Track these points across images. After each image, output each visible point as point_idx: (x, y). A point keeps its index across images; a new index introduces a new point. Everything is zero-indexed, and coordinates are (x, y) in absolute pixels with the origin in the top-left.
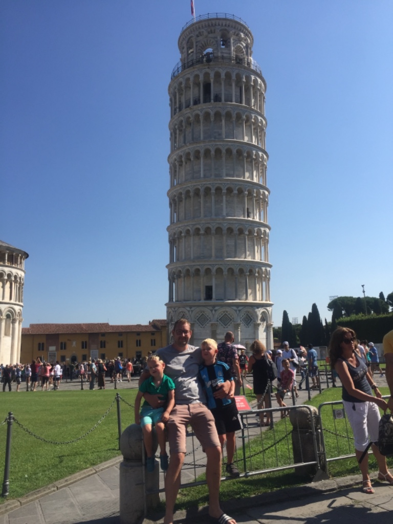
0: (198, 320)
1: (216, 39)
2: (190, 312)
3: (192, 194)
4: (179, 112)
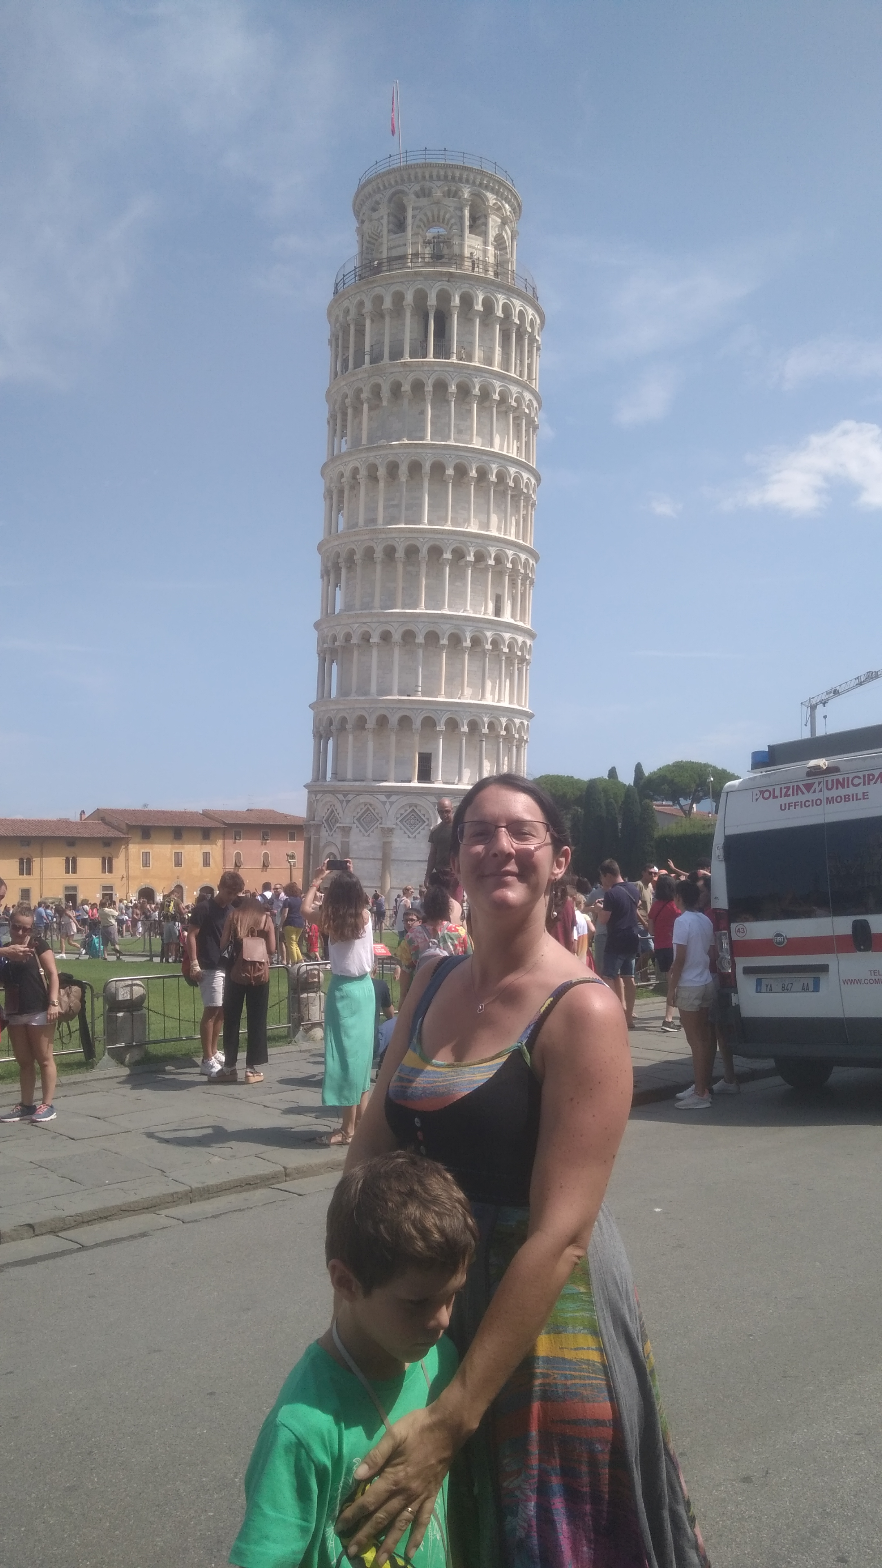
0: (401, 821)
2: (388, 806)
3: (400, 554)
4: (371, 363)
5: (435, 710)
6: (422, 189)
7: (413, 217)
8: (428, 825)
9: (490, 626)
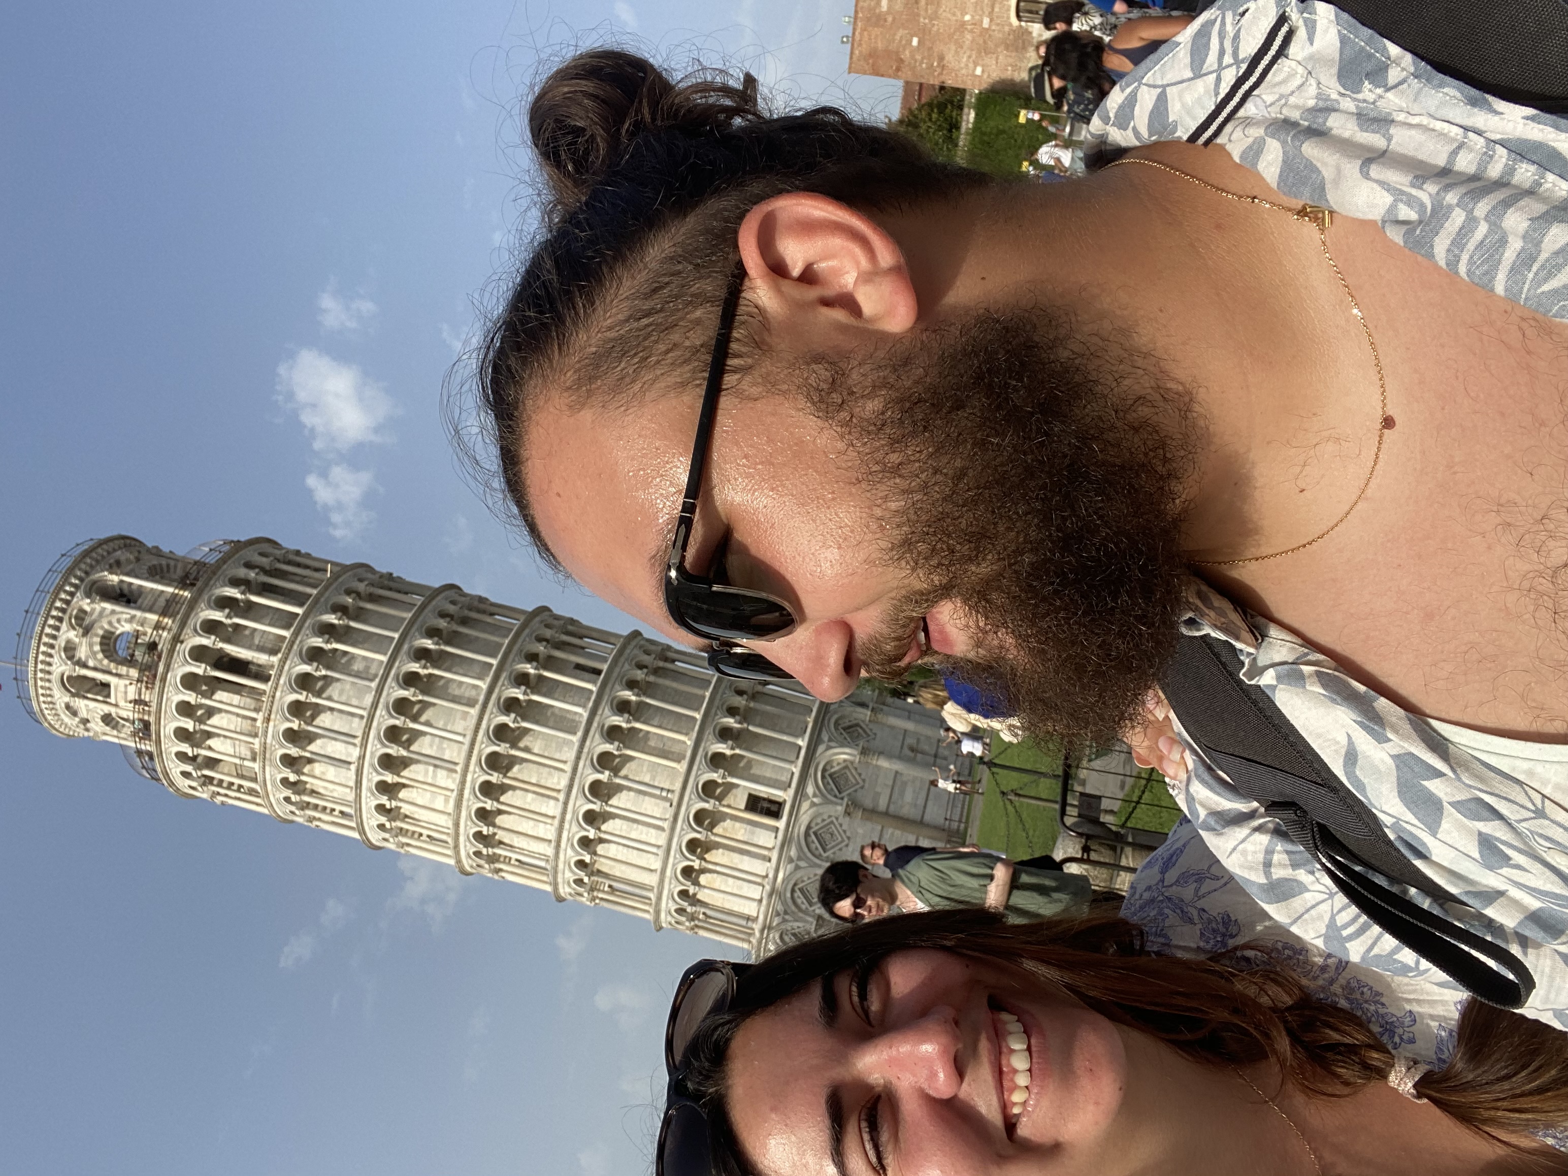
0: (825, 851)
1: (107, 612)
2: (802, 864)
4: (254, 759)
5: (697, 776)
6: (66, 649)
7: (95, 669)
8: (837, 819)
9: (610, 685)
